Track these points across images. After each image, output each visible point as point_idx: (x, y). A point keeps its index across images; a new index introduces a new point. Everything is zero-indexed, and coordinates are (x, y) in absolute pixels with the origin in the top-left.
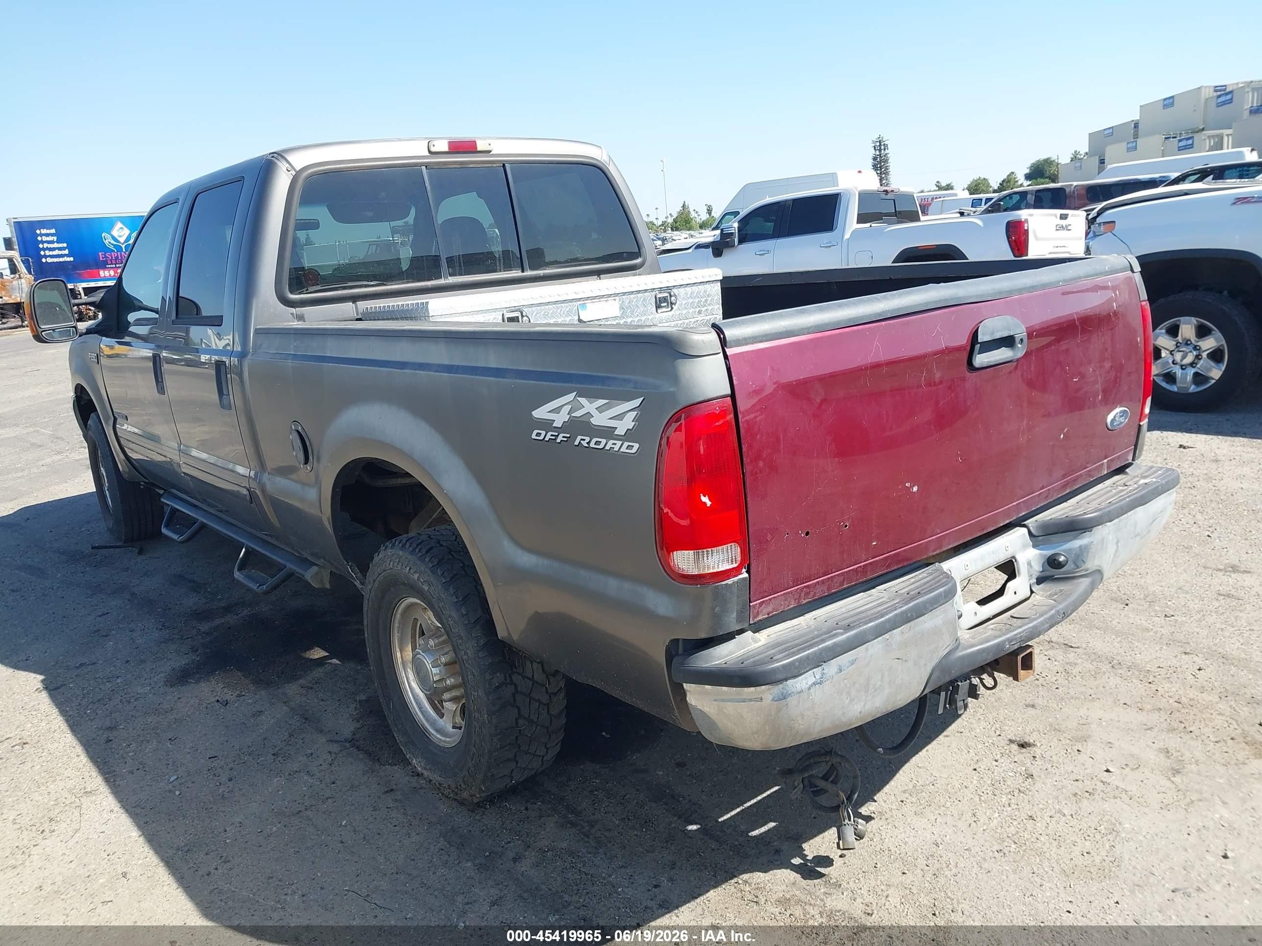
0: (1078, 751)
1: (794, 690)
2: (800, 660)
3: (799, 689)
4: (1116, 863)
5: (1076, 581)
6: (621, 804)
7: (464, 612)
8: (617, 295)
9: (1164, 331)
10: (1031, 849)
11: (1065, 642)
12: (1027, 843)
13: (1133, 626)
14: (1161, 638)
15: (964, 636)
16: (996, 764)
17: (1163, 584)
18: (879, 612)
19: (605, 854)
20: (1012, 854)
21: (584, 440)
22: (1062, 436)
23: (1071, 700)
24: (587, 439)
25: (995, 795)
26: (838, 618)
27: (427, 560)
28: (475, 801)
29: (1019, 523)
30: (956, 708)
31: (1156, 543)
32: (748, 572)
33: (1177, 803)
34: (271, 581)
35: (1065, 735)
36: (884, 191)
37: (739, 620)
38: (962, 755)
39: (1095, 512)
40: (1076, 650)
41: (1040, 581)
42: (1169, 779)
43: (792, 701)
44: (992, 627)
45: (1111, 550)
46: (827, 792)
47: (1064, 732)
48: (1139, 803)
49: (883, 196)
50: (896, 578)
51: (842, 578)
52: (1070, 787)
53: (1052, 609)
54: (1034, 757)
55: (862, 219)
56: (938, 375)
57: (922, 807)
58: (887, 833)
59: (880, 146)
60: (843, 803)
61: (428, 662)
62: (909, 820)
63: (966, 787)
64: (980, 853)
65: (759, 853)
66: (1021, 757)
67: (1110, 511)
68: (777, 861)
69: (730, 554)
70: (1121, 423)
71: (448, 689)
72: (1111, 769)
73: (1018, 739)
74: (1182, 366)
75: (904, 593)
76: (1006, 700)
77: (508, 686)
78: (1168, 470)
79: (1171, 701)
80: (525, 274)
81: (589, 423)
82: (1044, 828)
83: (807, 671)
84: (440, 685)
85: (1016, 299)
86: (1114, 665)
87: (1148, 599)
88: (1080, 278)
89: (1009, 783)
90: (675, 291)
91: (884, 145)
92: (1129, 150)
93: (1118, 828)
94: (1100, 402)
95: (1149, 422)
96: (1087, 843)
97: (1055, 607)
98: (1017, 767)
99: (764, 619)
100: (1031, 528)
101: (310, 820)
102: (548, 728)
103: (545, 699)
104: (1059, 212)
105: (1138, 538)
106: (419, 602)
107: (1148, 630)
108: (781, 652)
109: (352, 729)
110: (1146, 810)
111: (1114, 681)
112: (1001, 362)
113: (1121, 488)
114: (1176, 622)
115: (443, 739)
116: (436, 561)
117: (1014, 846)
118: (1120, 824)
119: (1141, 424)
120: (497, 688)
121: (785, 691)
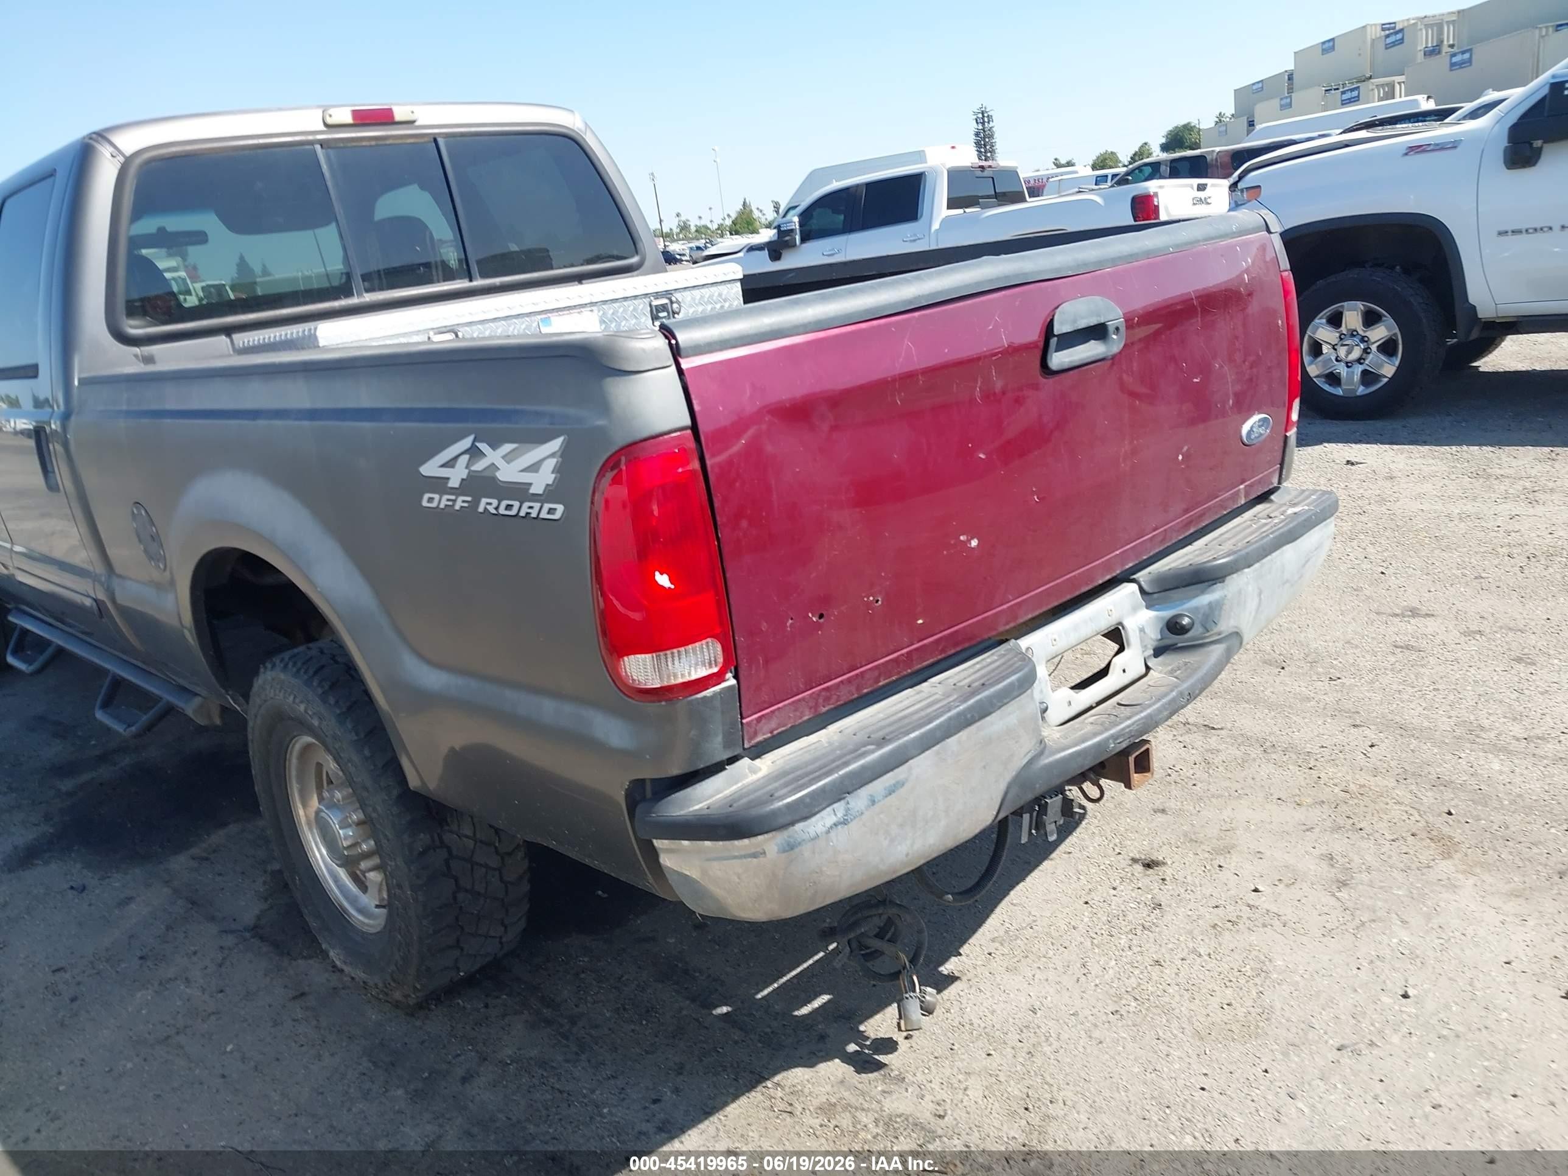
0: (1220, 866)
1: (806, 836)
2: (811, 795)
3: (812, 834)
4: (1265, 1016)
5: (1206, 649)
6: (615, 988)
7: (367, 752)
8: (592, 304)
9: (1324, 321)
10: (1157, 1006)
11: (1206, 723)
12: (1151, 998)
13: (1291, 695)
14: (1324, 709)
15: (1052, 734)
16: (1114, 892)
17: (1328, 638)
18: (927, 715)
19: (589, 1061)
20: (1131, 1015)
21: (490, 504)
22: (1180, 457)
23: (1213, 799)
24: (495, 502)
25: (1112, 936)
26: (871, 729)
27: (315, 684)
28: (411, 1002)
29: (1125, 578)
30: (1046, 834)
31: (1319, 586)
32: (736, 677)
33: (1343, 927)
34: (145, 718)
35: (1203, 847)
36: (980, 167)
37: (728, 744)
38: (1070, 883)
39: (1229, 555)
40: (1219, 732)
41: (1158, 652)
42: (1334, 895)
43: (806, 850)
44: (1092, 719)
45: (1252, 604)
46: (882, 953)
47: (1201, 842)
48: (1294, 930)
49: (979, 173)
50: (957, 665)
51: (876, 673)
52: (1208, 917)
53: (1172, 691)
54: (1163, 880)
55: (952, 204)
56: (999, 385)
57: (1016, 959)
58: (969, 999)
59: (983, 118)
60: (904, 968)
61: (334, 820)
62: (998, 979)
63: (1074, 928)
64: (1090, 1018)
65: (798, 1042)
66: (1146, 881)
67: (1247, 553)
68: (821, 1051)
69: (706, 654)
70: (1261, 434)
71: (366, 856)
72: (1260, 888)
73: (1143, 857)
74: (1347, 363)
75: (964, 686)
76: (1128, 806)
77: (438, 850)
78: (1324, 493)
79: (1337, 790)
80: (475, 283)
81: (494, 479)
82: (1174, 975)
83: (824, 809)
84: (353, 852)
85: (1109, 273)
86: (1267, 748)
87: (1309, 659)
88: (1198, 241)
89: (1130, 917)
90: (678, 296)
91: (988, 116)
92: (1283, 107)
93: (1269, 966)
94: (1231, 408)
95: (1298, 433)
96: (1229, 991)
97: (1176, 687)
98: (1141, 895)
99: (766, 740)
100: (1143, 583)
101: (182, 1047)
102: (503, 900)
103: (494, 862)
104: (1196, 182)
105: (1288, 585)
106: (314, 741)
107: (1308, 699)
108: (786, 785)
109: (257, 912)
110: (1304, 940)
111: (1267, 769)
112: (1089, 360)
113: (1264, 521)
114: (1343, 686)
115: (366, 921)
116: (326, 685)
117: (1133, 1004)
118: (1270, 960)
119: (1288, 434)
120: (422, 854)
121: (792, 840)
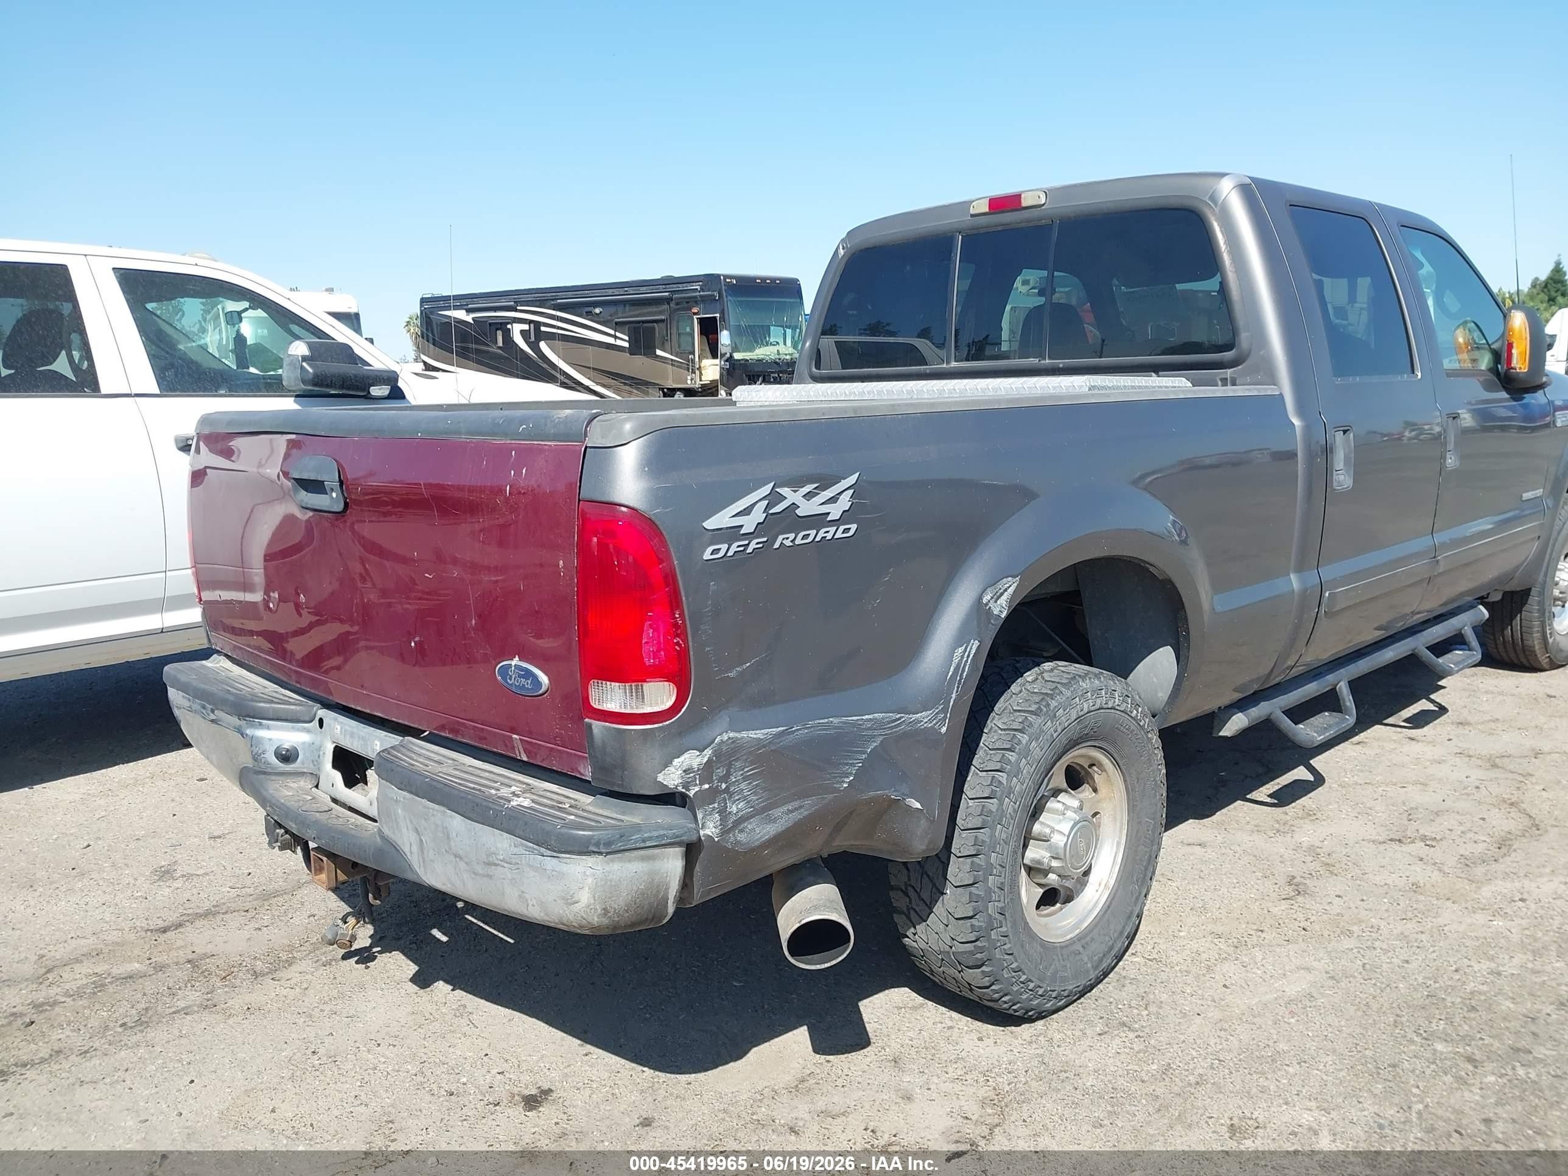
22: (413, 644)
70: (526, 689)
88: (458, 433)
94: (475, 629)
112: (320, 508)
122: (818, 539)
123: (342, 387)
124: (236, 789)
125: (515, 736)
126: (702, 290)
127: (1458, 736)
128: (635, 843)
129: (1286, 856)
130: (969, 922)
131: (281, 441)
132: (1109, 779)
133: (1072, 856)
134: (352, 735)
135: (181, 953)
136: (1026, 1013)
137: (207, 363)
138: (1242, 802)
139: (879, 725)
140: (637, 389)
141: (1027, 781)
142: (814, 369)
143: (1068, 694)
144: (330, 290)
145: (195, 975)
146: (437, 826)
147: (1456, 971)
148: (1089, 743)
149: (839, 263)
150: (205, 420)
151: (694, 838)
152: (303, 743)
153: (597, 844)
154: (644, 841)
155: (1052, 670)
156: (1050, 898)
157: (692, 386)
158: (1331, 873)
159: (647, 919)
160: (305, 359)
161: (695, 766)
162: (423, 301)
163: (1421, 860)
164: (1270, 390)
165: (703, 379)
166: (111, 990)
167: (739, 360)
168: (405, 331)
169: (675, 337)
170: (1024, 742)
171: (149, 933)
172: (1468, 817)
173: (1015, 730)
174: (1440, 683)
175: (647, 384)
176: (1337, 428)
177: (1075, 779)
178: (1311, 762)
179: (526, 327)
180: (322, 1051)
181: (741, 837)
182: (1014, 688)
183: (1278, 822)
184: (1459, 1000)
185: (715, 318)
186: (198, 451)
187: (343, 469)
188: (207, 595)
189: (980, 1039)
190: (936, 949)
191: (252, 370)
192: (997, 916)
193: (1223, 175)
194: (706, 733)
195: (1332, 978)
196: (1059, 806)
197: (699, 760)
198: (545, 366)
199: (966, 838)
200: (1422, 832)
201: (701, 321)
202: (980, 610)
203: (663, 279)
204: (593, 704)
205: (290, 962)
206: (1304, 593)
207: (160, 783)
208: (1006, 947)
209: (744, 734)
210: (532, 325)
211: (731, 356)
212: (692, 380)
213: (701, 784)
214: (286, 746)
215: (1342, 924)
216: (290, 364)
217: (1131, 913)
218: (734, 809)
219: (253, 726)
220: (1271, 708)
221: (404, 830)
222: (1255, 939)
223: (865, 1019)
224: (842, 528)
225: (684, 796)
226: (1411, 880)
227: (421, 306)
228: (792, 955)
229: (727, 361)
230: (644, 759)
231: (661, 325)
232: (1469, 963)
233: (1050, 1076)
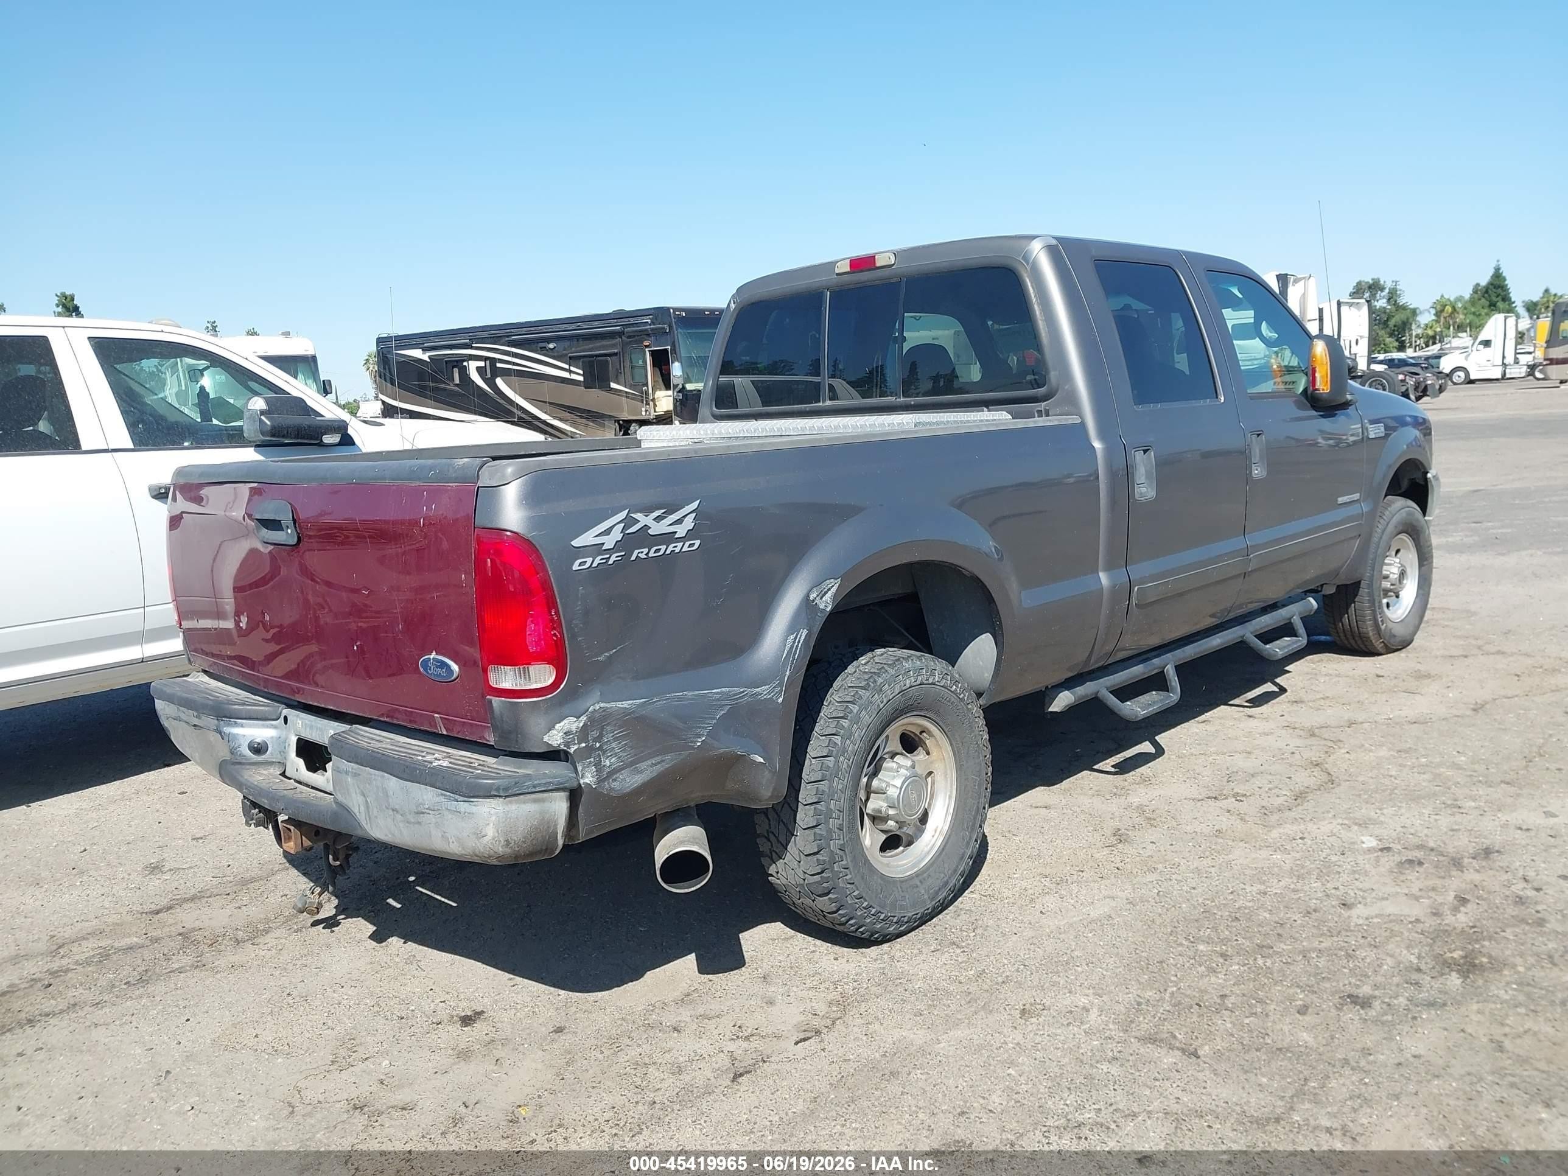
22: (355, 648)
70: (442, 676)
88: (384, 479)
94: (402, 632)
122: (668, 552)
123: (297, 437)
124: (216, 781)
125: (436, 715)
126: (653, 323)
127: (1289, 712)
128: (528, 788)
129: (1117, 814)
130: (815, 858)
131: (245, 489)
132: (938, 744)
133: (904, 806)
134: (311, 727)
135: (173, 929)
136: (872, 935)
137: (172, 417)
138: (1089, 772)
139: (725, 697)
140: (593, 421)
141: (858, 742)
142: (714, 409)
143: (892, 672)
144: (287, 334)
145: (185, 944)
146: (378, 787)
147: (1232, 893)
148: (915, 713)
149: (732, 315)
150: (180, 472)
151: (575, 785)
152: (272, 738)
153: (498, 789)
154: (534, 787)
155: (882, 655)
156: (892, 842)
157: (647, 417)
158: (1152, 825)
159: (542, 850)
160: (262, 412)
161: (574, 730)
162: (379, 341)
163: (1229, 811)
164: (1074, 420)
165: (657, 410)
166: (115, 959)
167: (691, 391)
168: (364, 369)
169: (628, 370)
170: (855, 711)
171: (144, 915)
172: (1278, 777)
173: (848, 702)
174: (1287, 668)
175: (603, 416)
176: (1137, 448)
177: (910, 744)
178: (1157, 738)
179: (482, 364)
180: (295, 993)
181: (615, 785)
182: (850, 669)
183: (1116, 787)
184: (1227, 913)
185: (666, 350)
186: (174, 499)
187: (296, 509)
188: (186, 624)
189: (836, 959)
190: (794, 883)
191: (215, 422)
192: (838, 851)
193: (1034, 237)
194: (581, 704)
195: (1130, 903)
196: (894, 765)
197: (576, 724)
198: (502, 401)
199: (811, 789)
200: (1235, 790)
201: (653, 353)
202: (807, 605)
203: (614, 313)
204: (491, 684)
205: (267, 931)
206: (1114, 590)
207: (145, 798)
208: (847, 877)
209: (613, 704)
210: (488, 362)
211: (684, 387)
212: (646, 411)
213: (579, 743)
214: (258, 740)
215: (1150, 863)
216: (249, 418)
217: (963, 855)
218: (608, 763)
219: (229, 725)
220: (1100, 687)
221: (354, 795)
222: (1075, 877)
223: (744, 948)
224: (688, 543)
225: (566, 753)
226: (1216, 828)
227: (378, 346)
228: (665, 883)
229: (679, 392)
230: (534, 724)
231: (614, 358)
232: (1244, 886)
233: (887, 983)
